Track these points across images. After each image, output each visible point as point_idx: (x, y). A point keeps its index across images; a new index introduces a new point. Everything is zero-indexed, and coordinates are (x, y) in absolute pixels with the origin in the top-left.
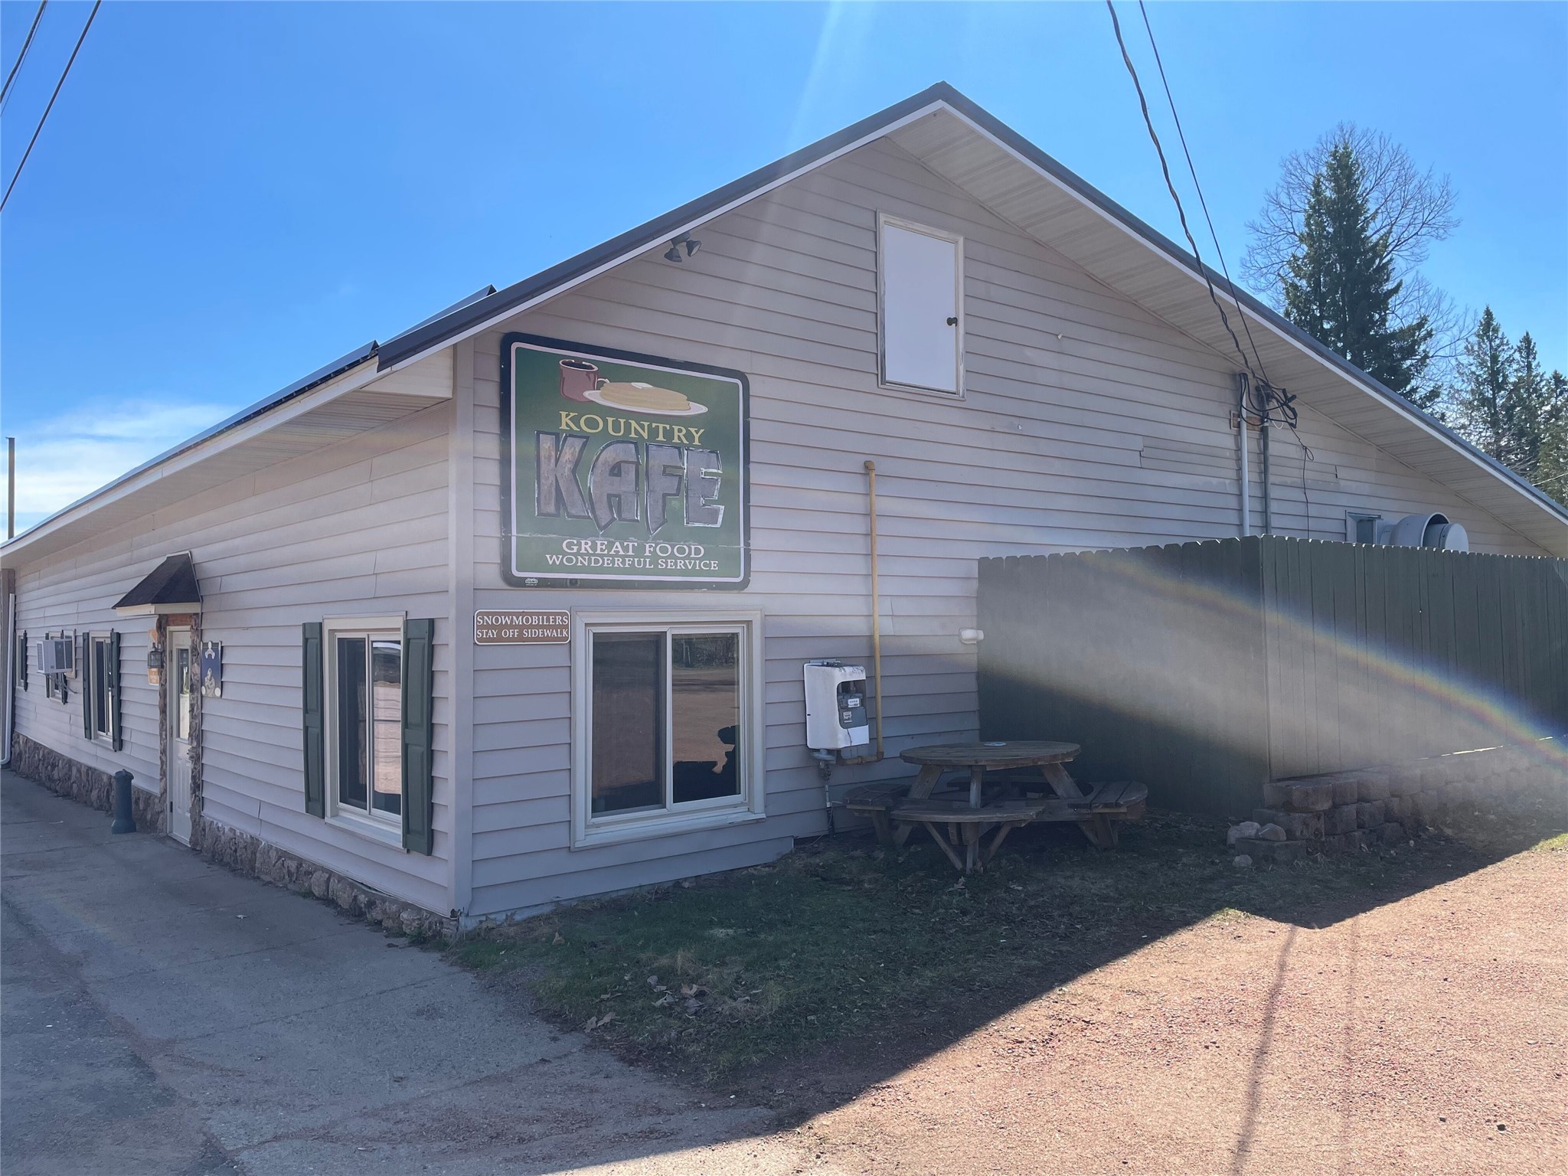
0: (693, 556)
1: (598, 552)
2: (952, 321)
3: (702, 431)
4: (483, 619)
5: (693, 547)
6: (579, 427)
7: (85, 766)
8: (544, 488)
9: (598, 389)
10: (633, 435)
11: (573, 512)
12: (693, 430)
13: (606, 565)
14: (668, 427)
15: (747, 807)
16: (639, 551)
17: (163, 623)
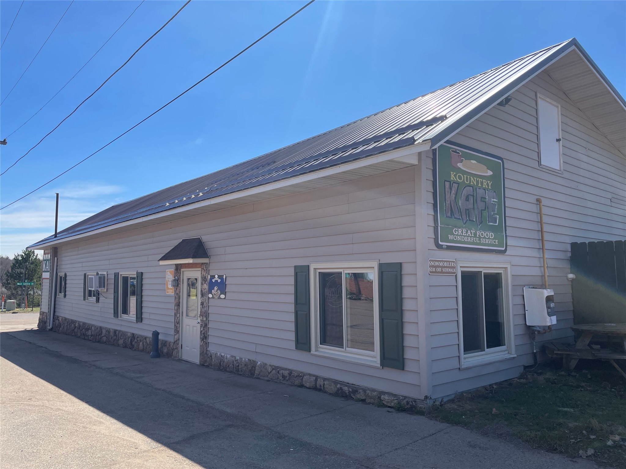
0: (491, 237)
1: (464, 234)
2: (558, 140)
3: (491, 182)
4: (431, 263)
5: (491, 233)
6: (456, 179)
7: (112, 329)
8: (447, 205)
9: (462, 163)
10: (472, 183)
11: (456, 216)
12: (489, 182)
13: (466, 240)
14: (481, 180)
15: (508, 351)
16: (475, 234)
17: (178, 268)
